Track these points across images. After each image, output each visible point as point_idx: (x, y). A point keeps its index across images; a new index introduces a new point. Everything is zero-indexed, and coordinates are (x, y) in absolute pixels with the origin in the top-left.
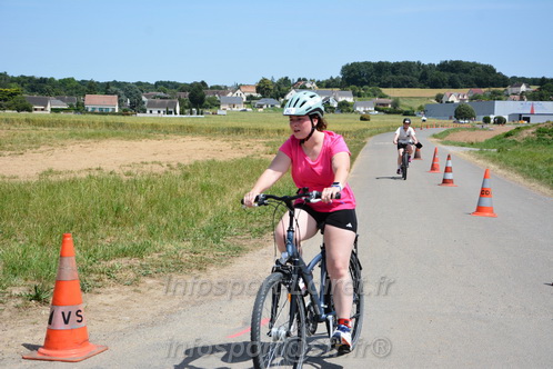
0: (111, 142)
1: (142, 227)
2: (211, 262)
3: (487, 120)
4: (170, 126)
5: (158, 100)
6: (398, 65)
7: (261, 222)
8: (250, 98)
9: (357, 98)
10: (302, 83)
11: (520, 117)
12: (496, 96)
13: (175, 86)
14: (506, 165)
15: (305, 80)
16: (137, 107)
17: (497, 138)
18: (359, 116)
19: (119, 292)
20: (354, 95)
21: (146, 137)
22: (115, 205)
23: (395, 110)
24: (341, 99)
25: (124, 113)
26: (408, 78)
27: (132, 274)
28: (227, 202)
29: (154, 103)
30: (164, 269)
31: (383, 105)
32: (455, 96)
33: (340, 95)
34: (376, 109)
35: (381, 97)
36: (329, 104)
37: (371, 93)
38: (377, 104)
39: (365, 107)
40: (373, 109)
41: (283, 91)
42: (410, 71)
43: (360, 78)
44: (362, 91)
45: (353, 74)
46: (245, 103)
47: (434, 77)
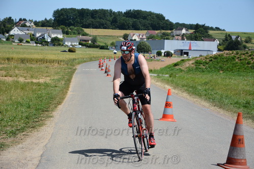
3: (159, 54)
6: (95, 12)
9: (65, 35)
10: (22, 22)
11: (182, 52)
12: (165, 37)
14: (176, 86)
15: (25, 20)
17: (168, 67)
18: (68, 48)
20: (64, 33)
23: (93, 45)
24: (53, 36)
26: (103, 21)
31: (85, 41)
32: (137, 36)
33: (54, 33)
34: (80, 44)
35: (83, 35)
36: (44, 38)
37: (76, 32)
38: (81, 40)
39: (72, 42)
40: (78, 44)
41: (7, 27)
42: (105, 16)
43: (68, 20)
44: (70, 30)
45: (62, 17)
47: (122, 21)
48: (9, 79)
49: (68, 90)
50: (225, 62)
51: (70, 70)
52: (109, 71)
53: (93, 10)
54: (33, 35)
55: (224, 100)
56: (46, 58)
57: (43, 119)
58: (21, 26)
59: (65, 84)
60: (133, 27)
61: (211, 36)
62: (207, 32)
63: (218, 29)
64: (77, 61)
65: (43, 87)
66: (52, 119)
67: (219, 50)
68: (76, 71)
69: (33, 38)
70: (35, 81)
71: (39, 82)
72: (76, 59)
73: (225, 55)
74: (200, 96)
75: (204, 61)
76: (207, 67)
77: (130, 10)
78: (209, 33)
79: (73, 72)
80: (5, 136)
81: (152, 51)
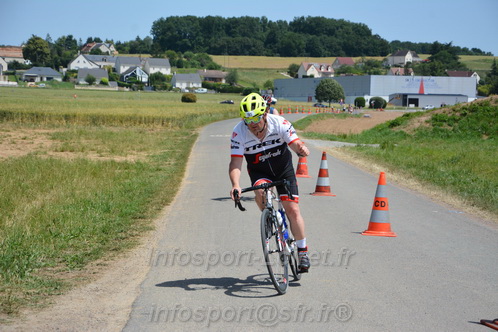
3: (360, 103)
6: (234, 23)
8: (14, 66)
9: (175, 69)
10: (93, 46)
11: (405, 100)
12: (372, 69)
14: (395, 166)
15: (98, 40)
17: (379, 129)
18: (180, 96)
20: (172, 64)
23: (231, 87)
24: (153, 71)
26: (250, 41)
31: (214, 79)
32: (315, 68)
33: (154, 65)
34: (204, 86)
35: (211, 68)
36: (135, 76)
37: (197, 62)
38: (206, 79)
39: (188, 83)
40: (200, 85)
41: (65, 56)
42: (252, 31)
43: (181, 39)
44: (184, 59)
45: (169, 34)
46: (6, 74)
47: (286, 39)
48: (69, 157)
49: (182, 176)
50: (492, 116)
51: (185, 138)
53: (229, 19)
54: (114, 70)
55: (492, 193)
56: (139, 114)
57: (135, 233)
58: (91, 53)
59: (176, 165)
60: (307, 51)
61: (464, 66)
62: (456, 59)
63: (477, 51)
64: (199, 118)
65: (134, 171)
66: (152, 232)
67: (480, 94)
68: (198, 140)
69: (113, 76)
70: (118, 159)
71: (126, 161)
72: (196, 116)
73: (492, 104)
74: (443, 185)
75: (449, 115)
76: (457, 128)
77: (303, 18)
78: (459, 60)
79: (191, 141)
80: (62, 267)
81: (346, 98)
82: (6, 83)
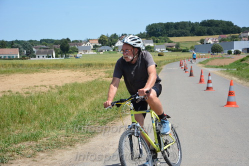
0: (16, 75)
1: (36, 123)
2: (77, 141)
3: (230, 53)
4: (50, 64)
5: (42, 50)
6: (178, 24)
7: (105, 117)
8: (95, 46)
9: (155, 43)
11: (248, 50)
12: (234, 39)
13: (52, 41)
16: (30, 54)
17: (236, 63)
18: (157, 54)
19: (24, 162)
20: (154, 42)
21: (36, 71)
22: (20, 112)
23: (177, 49)
24: (146, 45)
25: (23, 58)
26: (184, 31)
27: (31, 151)
28: (85, 106)
29: (40, 52)
30: (50, 147)
31: (171, 47)
32: (211, 40)
33: (147, 43)
34: (167, 49)
35: (169, 42)
37: (163, 41)
38: (167, 47)
39: (161, 49)
40: (165, 49)
41: (114, 41)
42: (185, 27)
43: (157, 32)
44: (159, 40)
45: (152, 30)
46: (92, 49)
47: (199, 30)
52: (187, 68)
60: (207, 33)
68: (162, 71)
72: (162, 61)
77: (205, 20)
81: (224, 51)
82: (92, 53)
